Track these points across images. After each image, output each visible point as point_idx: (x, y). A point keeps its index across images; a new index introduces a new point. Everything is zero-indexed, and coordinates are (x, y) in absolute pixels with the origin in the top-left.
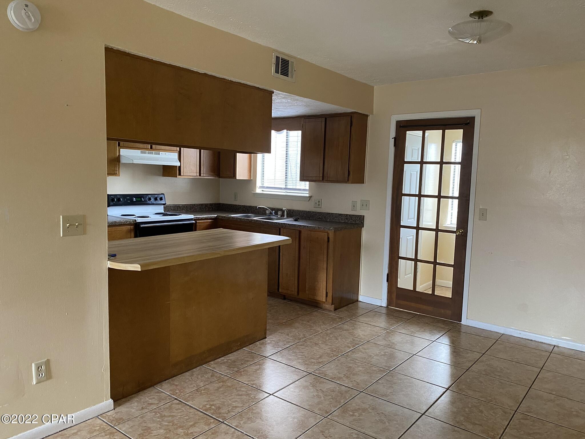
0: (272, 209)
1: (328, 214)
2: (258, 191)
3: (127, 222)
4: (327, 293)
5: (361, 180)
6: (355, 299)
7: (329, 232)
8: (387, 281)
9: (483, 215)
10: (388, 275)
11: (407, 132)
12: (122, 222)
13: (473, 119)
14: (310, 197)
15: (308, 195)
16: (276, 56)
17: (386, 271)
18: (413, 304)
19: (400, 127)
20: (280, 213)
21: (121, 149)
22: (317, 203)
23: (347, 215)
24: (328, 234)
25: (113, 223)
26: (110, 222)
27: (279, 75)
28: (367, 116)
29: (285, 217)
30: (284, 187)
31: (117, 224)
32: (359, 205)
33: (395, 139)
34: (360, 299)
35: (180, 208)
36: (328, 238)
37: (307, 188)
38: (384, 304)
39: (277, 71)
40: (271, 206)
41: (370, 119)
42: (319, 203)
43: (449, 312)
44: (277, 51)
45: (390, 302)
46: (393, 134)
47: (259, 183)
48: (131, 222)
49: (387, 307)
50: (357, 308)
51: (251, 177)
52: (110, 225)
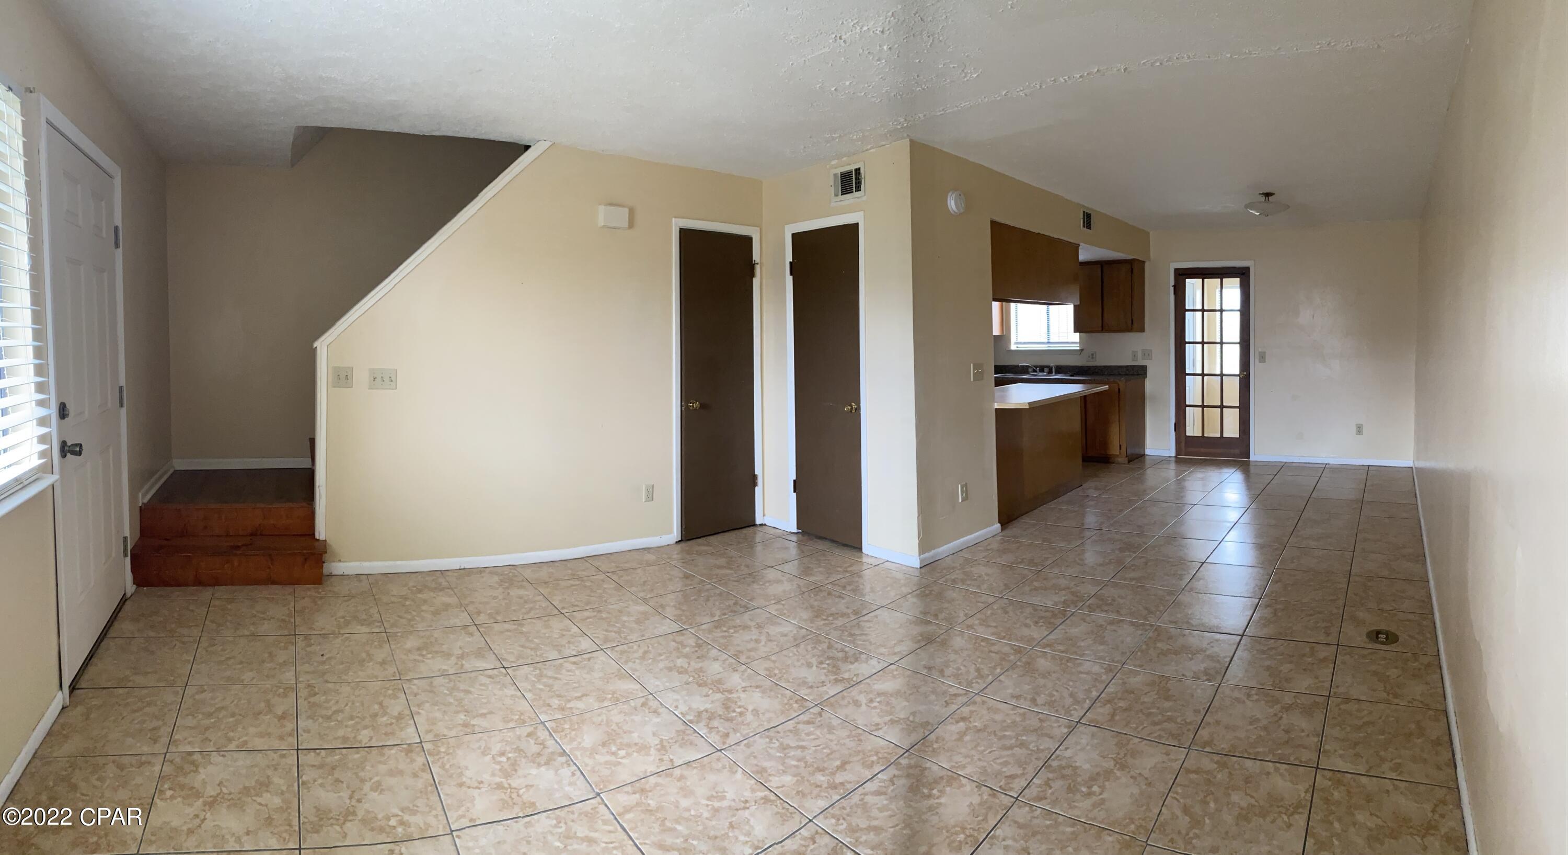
0: (1036, 367)
1: (1105, 367)
2: (1013, 347)
4: (1120, 446)
5: (1142, 330)
6: (1142, 453)
7: (1120, 383)
8: (1175, 430)
9: (1262, 358)
10: (1175, 424)
11: (1187, 280)
13: (1248, 269)
14: (1082, 350)
15: (1078, 348)
16: (1084, 212)
17: (1173, 421)
18: (1202, 450)
19: (1180, 275)
20: (1046, 370)
22: (1091, 357)
23: (1127, 366)
24: (1118, 385)
27: (1085, 229)
28: (1144, 262)
29: (1053, 374)
30: (1046, 341)
32: (1140, 355)
33: (1174, 286)
34: (1147, 452)
36: (1119, 389)
37: (1077, 340)
38: (1174, 455)
39: (1084, 226)
40: (1035, 364)
41: (1147, 266)
42: (1093, 356)
43: (1237, 451)
44: (1084, 206)
45: (1178, 452)
46: (1172, 283)
47: (1013, 339)
49: (1176, 457)
50: (1144, 462)
51: (1003, 333)
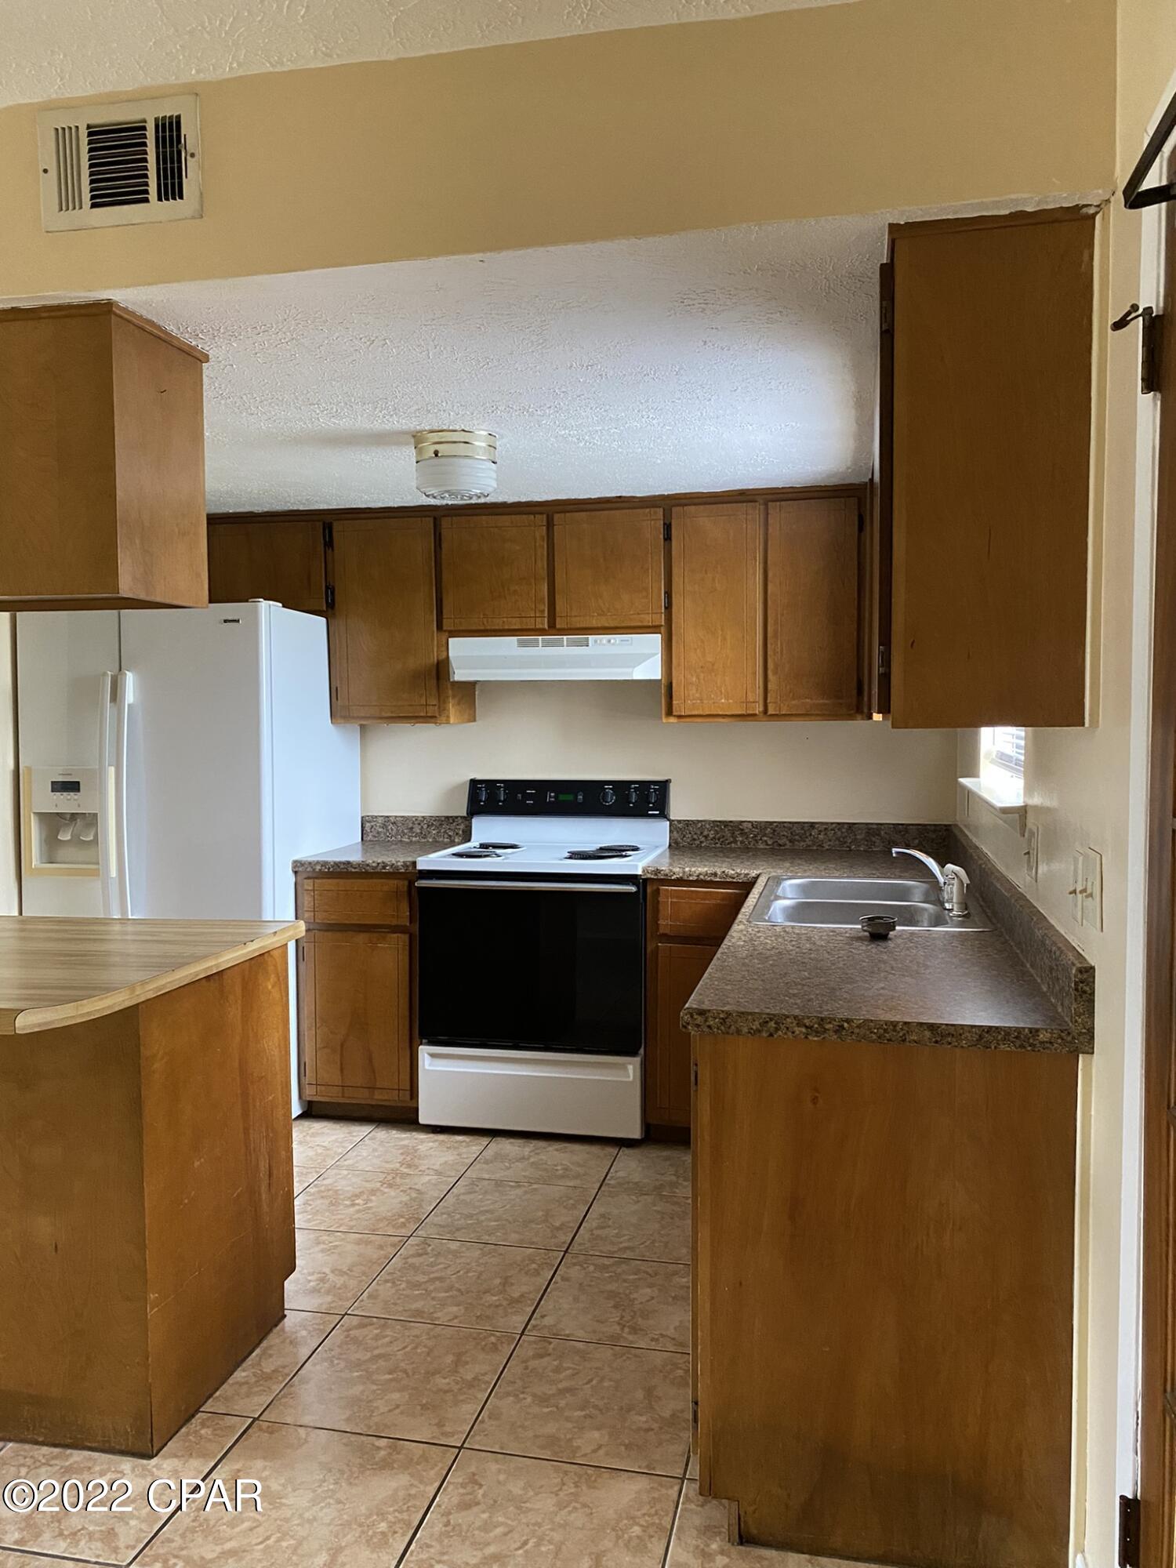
3: (384, 867)
12: (368, 865)
21: (450, 639)
25: (342, 866)
26: (332, 863)
31: (353, 870)
35: (742, 832)
48: (398, 866)
52: (331, 870)
